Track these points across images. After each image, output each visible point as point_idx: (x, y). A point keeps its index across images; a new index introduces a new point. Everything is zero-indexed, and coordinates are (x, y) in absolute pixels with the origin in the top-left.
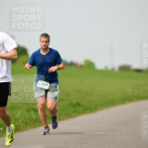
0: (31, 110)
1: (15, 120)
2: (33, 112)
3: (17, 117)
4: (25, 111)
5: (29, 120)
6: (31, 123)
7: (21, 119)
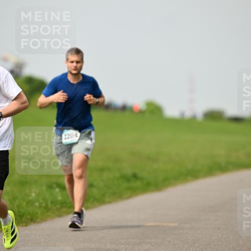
0: (55, 186)
1: (28, 203)
2: (57, 190)
3: (31, 198)
4: (44, 188)
5: (52, 203)
6: (54, 208)
7: (38, 201)
